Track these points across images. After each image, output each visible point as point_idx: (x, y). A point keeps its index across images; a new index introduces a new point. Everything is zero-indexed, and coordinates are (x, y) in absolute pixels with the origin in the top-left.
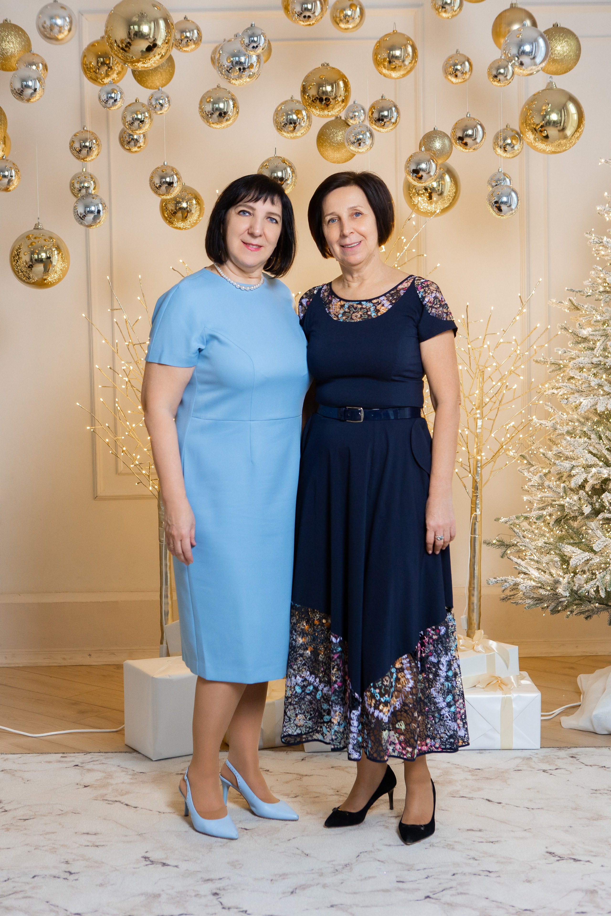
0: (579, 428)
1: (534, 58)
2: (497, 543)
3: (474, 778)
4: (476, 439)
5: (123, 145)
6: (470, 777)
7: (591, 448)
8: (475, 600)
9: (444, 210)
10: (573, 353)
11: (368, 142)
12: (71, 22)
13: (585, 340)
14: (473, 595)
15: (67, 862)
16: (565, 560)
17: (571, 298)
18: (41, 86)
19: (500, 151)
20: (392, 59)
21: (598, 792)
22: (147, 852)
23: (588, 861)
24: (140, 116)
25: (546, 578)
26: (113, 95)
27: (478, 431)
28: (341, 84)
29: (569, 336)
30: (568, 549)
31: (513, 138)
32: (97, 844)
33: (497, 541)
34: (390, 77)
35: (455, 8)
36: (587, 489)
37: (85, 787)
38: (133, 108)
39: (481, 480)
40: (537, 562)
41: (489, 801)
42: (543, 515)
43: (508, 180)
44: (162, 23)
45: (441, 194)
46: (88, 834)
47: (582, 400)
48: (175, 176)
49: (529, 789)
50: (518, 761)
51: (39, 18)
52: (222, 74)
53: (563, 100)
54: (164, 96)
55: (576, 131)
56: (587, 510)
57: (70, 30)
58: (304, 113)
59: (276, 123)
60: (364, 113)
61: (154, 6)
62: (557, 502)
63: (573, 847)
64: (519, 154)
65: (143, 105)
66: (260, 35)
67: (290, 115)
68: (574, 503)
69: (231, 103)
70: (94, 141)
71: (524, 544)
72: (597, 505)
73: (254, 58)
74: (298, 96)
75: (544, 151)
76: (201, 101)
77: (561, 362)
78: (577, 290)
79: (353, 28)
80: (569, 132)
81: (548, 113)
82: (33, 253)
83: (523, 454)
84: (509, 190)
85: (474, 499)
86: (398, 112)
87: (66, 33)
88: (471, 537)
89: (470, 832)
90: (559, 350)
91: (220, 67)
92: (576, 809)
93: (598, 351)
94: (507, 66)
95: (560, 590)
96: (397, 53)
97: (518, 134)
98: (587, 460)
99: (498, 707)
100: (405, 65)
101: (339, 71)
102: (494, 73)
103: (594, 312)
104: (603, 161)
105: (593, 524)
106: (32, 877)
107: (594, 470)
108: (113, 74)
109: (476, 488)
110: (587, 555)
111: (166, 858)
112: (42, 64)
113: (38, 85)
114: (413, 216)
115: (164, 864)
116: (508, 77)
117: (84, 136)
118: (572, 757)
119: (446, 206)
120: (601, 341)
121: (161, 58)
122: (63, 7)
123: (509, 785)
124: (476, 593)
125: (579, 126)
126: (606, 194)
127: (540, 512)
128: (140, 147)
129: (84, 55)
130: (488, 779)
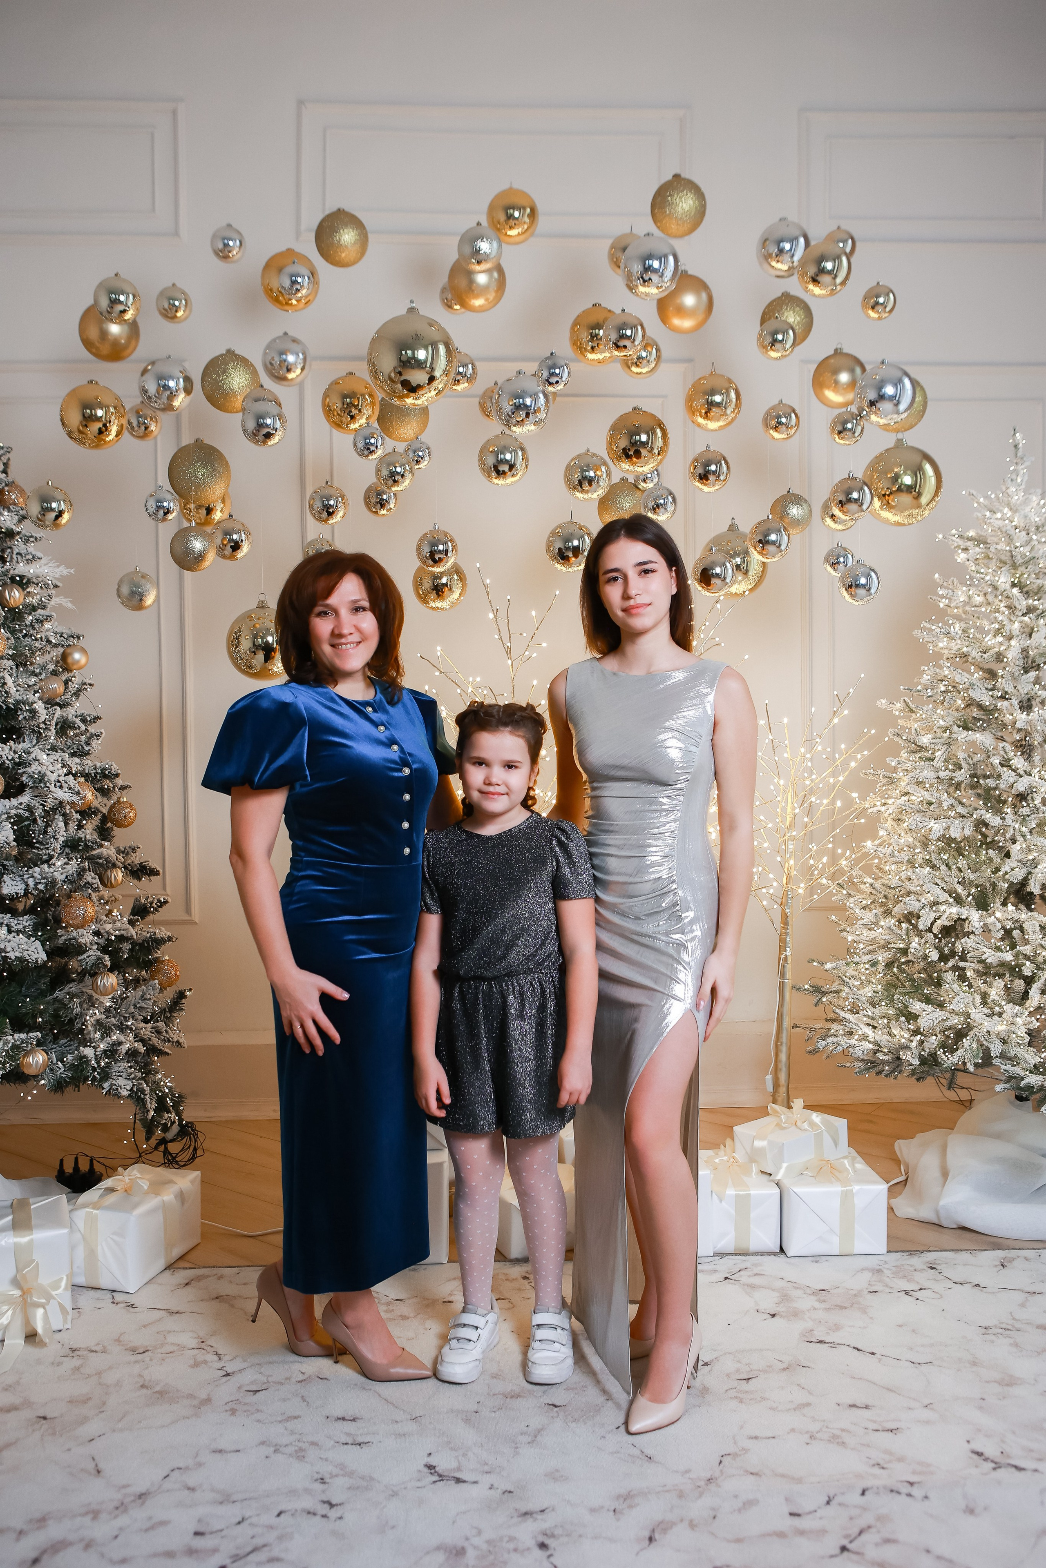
1: (897, 404)
2: (810, 989)
3: (823, 1305)
5: (368, 507)
6: (817, 1305)
8: (783, 1057)
9: (751, 591)
10: (908, 765)
11: (670, 508)
12: (305, 359)
13: (921, 748)
14: (781, 1051)
15: (322, 1480)
16: (912, 1017)
17: (906, 699)
18: (282, 426)
20: (711, 404)
21: (990, 1331)
22: (430, 1454)
23: (1036, 1471)
24: (398, 470)
25: (884, 1039)
26: (372, 441)
28: (660, 433)
30: (916, 1006)
32: (360, 1440)
34: (705, 428)
35: (788, 346)
36: (935, 930)
38: (390, 459)
39: (792, 913)
40: (873, 1018)
41: (856, 1349)
42: (877, 960)
43: (850, 556)
44: (442, 349)
45: (746, 572)
46: (343, 1419)
48: (450, 544)
49: (900, 1326)
50: (868, 1274)
51: (265, 353)
52: (501, 419)
53: (917, 458)
54: (425, 447)
55: (933, 499)
56: (934, 956)
57: (303, 369)
58: (603, 469)
59: (567, 480)
61: (431, 325)
62: (892, 945)
65: (403, 455)
66: (563, 367)
67: (586, 471)
69: (520, 453)
70: (340, 499)
71: (857, 996)
72: (946, 951)
74: (604, 447)
75: (890, 522)
76: (482, 451)
79: (647, 372)
80: (924, 500)
81: (900, 476)
82: (255, 637)
83: (840, 881)
84: (866, 568)
85: (784, 935)
86: (728, 468)
87: (298, 371)
88: (780, 983)
89: (853, 1409)
91: (500, 411)
92: (974, 1364)
93: (938, 763)
95: (906, 1056)
96: (718, 398)
99: (836, 1204)
100: (724, 415)
101: (654, 416)
102: (839, 428)
104: (941, 536)
106: (276, 1513)
107: (943, 908)
108: (361, 418)
109: (786, 923)
110: (939, 1014)
111: (459, 1469)
112: (275, 401)
113: (278, 424)
115: (458, 1481)
116: (856, 434)
117: (327, 492)
118: (932, 1268)
119: (751, 586)
122: (294, 341)
123: (871, 1318)
124: (784, 1049)
125: (936, 494)
126: (937, 576)
128: (388, 510)
129: (326, 395)
130: (842, 1308)
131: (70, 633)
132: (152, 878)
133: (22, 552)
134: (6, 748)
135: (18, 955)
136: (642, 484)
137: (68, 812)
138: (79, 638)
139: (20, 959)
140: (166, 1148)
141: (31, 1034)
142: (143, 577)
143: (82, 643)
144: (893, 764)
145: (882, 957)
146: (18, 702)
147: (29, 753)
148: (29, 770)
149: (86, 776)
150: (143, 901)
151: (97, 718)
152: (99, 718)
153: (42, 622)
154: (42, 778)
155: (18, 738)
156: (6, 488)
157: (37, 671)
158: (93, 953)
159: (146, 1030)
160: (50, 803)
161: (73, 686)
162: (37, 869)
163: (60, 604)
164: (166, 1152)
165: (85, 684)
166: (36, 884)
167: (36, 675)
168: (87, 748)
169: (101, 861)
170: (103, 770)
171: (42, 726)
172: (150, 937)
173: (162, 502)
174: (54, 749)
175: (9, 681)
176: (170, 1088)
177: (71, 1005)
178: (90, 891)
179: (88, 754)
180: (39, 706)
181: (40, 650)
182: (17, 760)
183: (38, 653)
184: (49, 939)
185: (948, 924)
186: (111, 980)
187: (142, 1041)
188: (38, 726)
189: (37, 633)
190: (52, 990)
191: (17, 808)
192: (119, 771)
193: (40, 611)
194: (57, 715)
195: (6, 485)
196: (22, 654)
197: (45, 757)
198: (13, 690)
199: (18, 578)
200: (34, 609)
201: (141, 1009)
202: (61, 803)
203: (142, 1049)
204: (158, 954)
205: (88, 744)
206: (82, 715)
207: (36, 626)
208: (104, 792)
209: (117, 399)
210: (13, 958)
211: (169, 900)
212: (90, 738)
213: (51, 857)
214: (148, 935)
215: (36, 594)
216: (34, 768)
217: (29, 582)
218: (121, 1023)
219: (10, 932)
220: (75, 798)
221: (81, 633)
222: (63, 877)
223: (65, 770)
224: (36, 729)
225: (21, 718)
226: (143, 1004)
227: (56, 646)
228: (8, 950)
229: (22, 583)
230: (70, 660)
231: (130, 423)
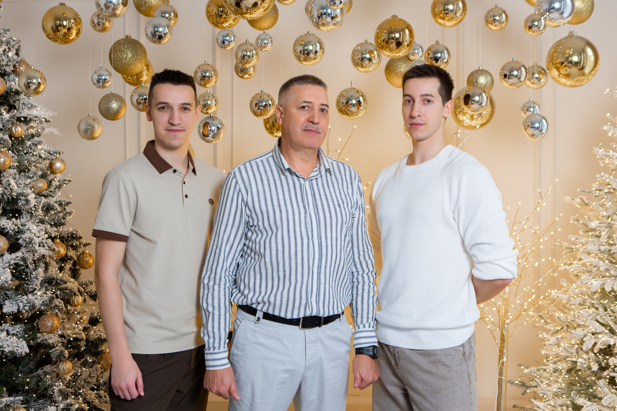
0: (589, 301)
1: (562, 13)
2: (519, 383)
5: (237, 74)
7: (598, 318)
9: (482, 125)
10: (583, 240)
13: (594, 230)
17: (582, 197)
18: (170, 33)
19: (529, 83)
20: (446, 11)
24: (249, 54)
26: (228, 38)
27: (506, 296)
28: (407, 32)
29: (580, 226)
31: (539, 73)
33: (520, 382)
34: (444, 25)
36: (595, 351)
38: (244, 47)
39: (508, 334)
42: (558, 369)
43: (537, 107)
45: (481, 113)
47: (592, 281)
48: (270, 101)
52: (313, 22)
53: (582, 44)
54: (268, 37)
55: (592, 70)
56: (595, 367)
58: (375, 53)
59: (353, 60)
60: (422, 50)
62: (570, 359)
64: (544, 85)
65: (252, 45)
67: (364, 54)
68: (584, 362)
69: (318, 45)
70: (213, 72)
72: (603, 365)
73: (338, 11)
74: (372, 40)
75: (565, 85)
76: (295, 44)
77: (574, 247)
78: (587, 191)
80: (586, 71)
81: (571, 56)
84: (541, 118)
85: (501, 349)
86: (449, 55)
88: (499, 378)
90: (572, 237)
91: (312, 17)
93: (603, 239)
94: (540, 20)
96: (451, 7)
97: (543, 69)
98: (596, 329)
100: (457, 17)
101: (405, 22)
102: (530, 24)
103: (601, 208)
104: (608, 90)
105: (601, 382)
107: (600, 336)
108: (230, 20)
109: (503, 340)
110: (596, 407)
112: (174, 13)
113: (167, 31)
114: (459, 131)
116: (541, 29)
117: (205, 68)
119: (484, 122)
120: (606, 231)
121: (264, 11)
125: (595, 66)
128: (249, 75)
129: (208, 6)
131: (55, 151)
133: (25, 103)
134: (10, 223)
135: (10, 349)
136: (412, 57)
137: (48, 261)
138: (60, 154)
139: (12, 352)
141: (17, 398)
142: (94, 120)
143: (62, 156)
144: (573, 239)
145: (563, 366)
146: (19, 195)
147: (25, 225)
148: (23, 236)
149: (62, 239)
150: (95, 315)
151: (68, 203)
152: (70, 203)
153: (36, 145)
154: (31, 241)
155: (19, 215)
156: (17, 64)
157: (31, 176)
158: (59, 348)
160: (37, 256)
161: (55, 183)
162: (25, 297)
163: (51, 132)
165: (65, 180)
166: (24, 306)
167: (31, 178)
168: (63, 221)
169: (67, 291)
170: (72, 234)
171: (33, 209)
172: (98, 338)
173: (101, 76)
174: (42, 222)
175: (12, 182)
177: (45, 379)
178: (57, 311)
179: (63, 224)
180: (32, 197)
181: (34, 162)
182: (16, 230)
183: (33, 164)
184: (33, 339)
185: (603, 347)
186: (68, 365)
187: (88, 402)
188: (31, 209)
189: (34, 151)
190: (37, 368)
191: (15, 260)
192: (82, 236)
193: (36, 138)
194: (42, 202)
195: (17, 63)
196: (23, 165)
197: (35, 227)
198: (15, 188)
199: (22, 119)
200: (33, 136)
201: (89, 383)
202: (43, 256)
204: (103, 348)
205: (64, 218)
206: (60, 201)
207: (33, 147)
208: (75, 248)
209: (76, 14)
210: (7, 351)
212: (65, 215)
213: (35, 289)
214: (96, 337)
215: (35, 127)
216: (27, 235)
217: (31, 120)
218: (76, 391)
219: (8, 334)
220: (51, 253)
221: (61, 151)
222: (41, 302)
223: (47, 236)
224: (30, 211)
225: (20, 204)
226: (89, 379)
227: (44, 159)
228: (4, 346)
229: (26, 121)
230: (54, 167)
231: (93, 22)
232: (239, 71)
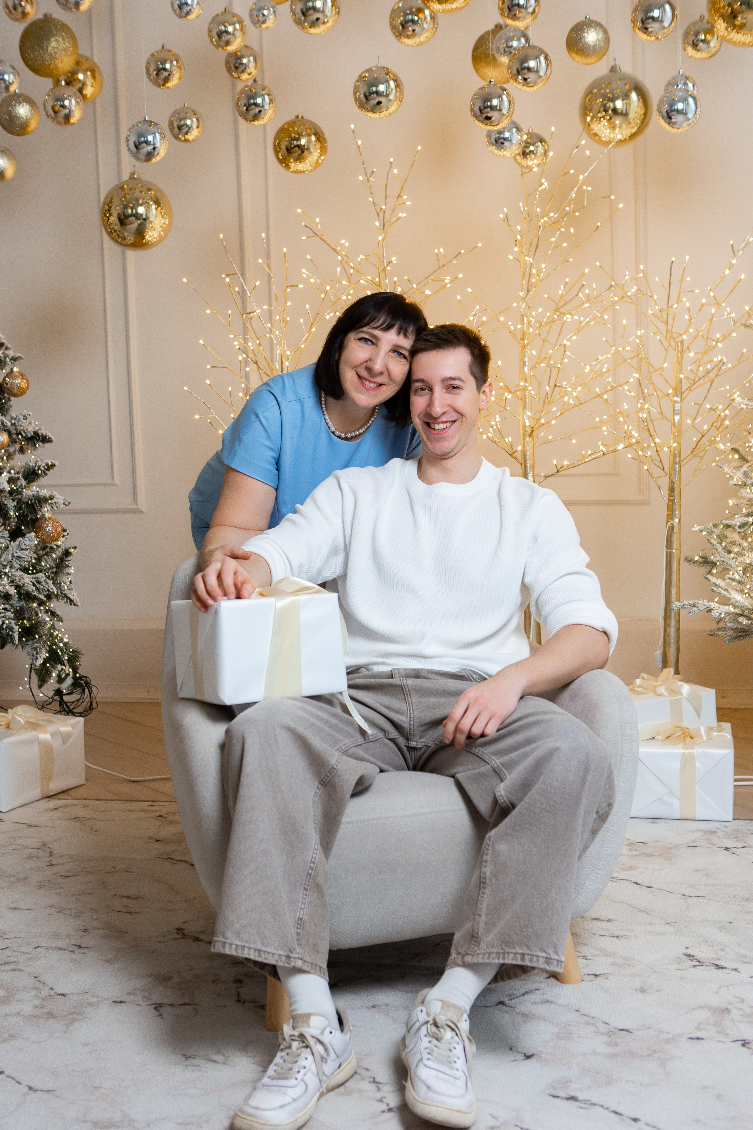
2: (701, 560)
3: (631, 853)
4: (673, 428)
6: (626, 852)
8: (672, 631)
9: (633, 136)
14: (669, 625)
19: (690, 50)
22: (184, 923)
23: (735, 970)
24: (229, 29)
27: (675, 416)
31: (705, 31)
32: (132, 910)
33: (701, 557)
37: (157, 841)
38: (221, 18)
39: (680, 480)
40: (739, 582)
41: (637, 884)
42: (748, 522)
43: (692, 83)
45: (628, 116)
46: (128, 897)
48: (266, 97)
49: (696, 871)
50: (699, 834)
54: (268, 5)
58: (426, 11)
59: (392, 26)
63: (722, 950)
64: (716, 52)
65: (232, 14)
70: (175, 63)
71: (722, 559)
75: (742, 44)
82: (126, 207)
83: (735, 446)
85: (671, 503)
88: (667, 552)
99: (676, 765)
109: (672, 490)
111: (203, 932)
115: (198, 940)
117: (163, 55)
119: (634, 130)
123: (672, 864)
124: (673, 623)
127: (746, 519)
128: (249, 74)
130: (648, 855)
132: (47, 445)
140: (62, 699)
150: (33, 467)
159: (27, 580)
164: (62, 702)
172: (33, 495)
176: (66, 644)
187: (17, 587)
201: (17, 558)
203: (13, 591)
204: (44, 512)
211: (56, 463)
214: (31, 494)
226: (19, 554)
231: (7, 7)
232: (233, 68)
